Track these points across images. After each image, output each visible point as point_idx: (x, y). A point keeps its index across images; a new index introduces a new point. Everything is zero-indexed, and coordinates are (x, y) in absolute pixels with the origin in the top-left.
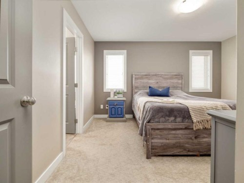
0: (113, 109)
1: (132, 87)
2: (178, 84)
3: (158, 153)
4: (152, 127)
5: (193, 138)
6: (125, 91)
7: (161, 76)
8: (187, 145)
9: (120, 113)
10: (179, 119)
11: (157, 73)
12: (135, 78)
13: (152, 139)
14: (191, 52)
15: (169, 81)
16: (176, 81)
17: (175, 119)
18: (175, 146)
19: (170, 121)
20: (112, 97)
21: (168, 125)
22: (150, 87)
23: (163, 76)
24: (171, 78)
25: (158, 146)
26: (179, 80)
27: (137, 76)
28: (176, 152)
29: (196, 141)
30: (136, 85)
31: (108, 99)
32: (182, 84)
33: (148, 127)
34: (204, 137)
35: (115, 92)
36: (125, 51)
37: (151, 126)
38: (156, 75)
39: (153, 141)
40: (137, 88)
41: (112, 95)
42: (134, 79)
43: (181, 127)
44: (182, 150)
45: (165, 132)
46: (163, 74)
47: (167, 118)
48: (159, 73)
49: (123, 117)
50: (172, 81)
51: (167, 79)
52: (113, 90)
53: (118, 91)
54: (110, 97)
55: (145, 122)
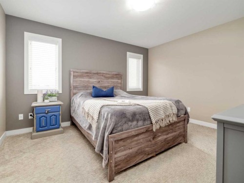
0: (43, 119)
1: (70, 87)
2: (118, 84)
3: (121, 168)
4: (116, 139)
5: (151, 140)
6: (61, 92)
7: (103, 75)
8: (147, 149)
9: (54, 122)
10: (140, 123)
11: (99, 72)
12: (74, 76)
13: (115, 153)
14: (128, 53)
15: (110, 80)
16: (116, 81)
17: (137, 122)
18: (137, 154)
19: (132, 126)
20: (40, 102)
21: (131, 132)
22: (94, 87)
23: (104, 75)
24: (112, 77)
25: (121, 161)
26: (119, 80)
27: (76, 74)
28: (138, 160)
29: (153, 142)
30: (75, 84)
31: (34, 104)
32: (121, 83)
33: (111, 139)
34: (159, 136)
35: (44, 95)
36: (60, 40)
37: (114, 137)
38: (97, 73)
39: (116, 156)
40: (75, 88)
41: (40, 99)
42: (72, 77)
43: (143, 131)
44: (143, 156)
45: (129, 141)
46: (105, 72)
47: (130, 123)
48: (101, 72)
49: (58, 128)
50: (113, 81)
51: (108, 78)
52: (42, 91)
53: (49, 93)
54: (36, 101)
55: (106, 134)
